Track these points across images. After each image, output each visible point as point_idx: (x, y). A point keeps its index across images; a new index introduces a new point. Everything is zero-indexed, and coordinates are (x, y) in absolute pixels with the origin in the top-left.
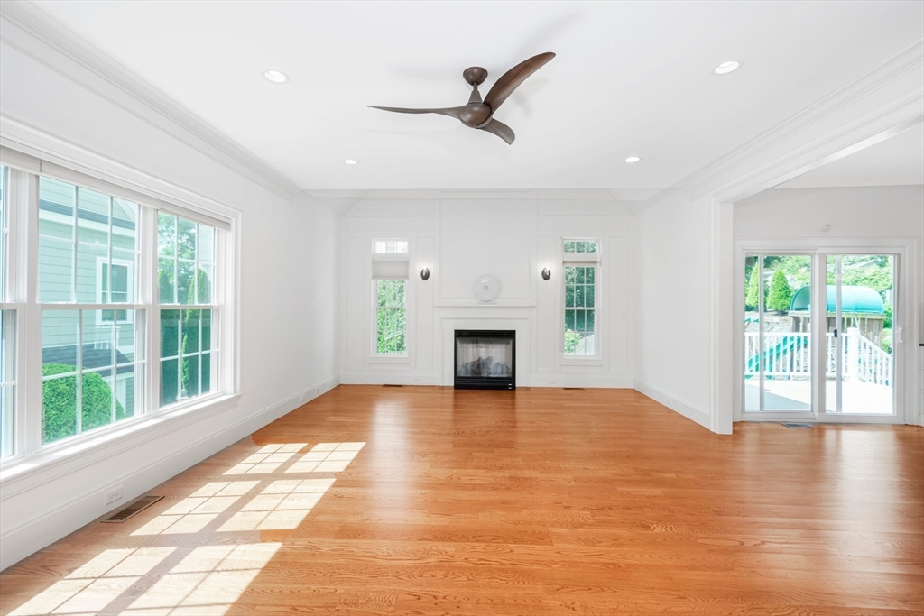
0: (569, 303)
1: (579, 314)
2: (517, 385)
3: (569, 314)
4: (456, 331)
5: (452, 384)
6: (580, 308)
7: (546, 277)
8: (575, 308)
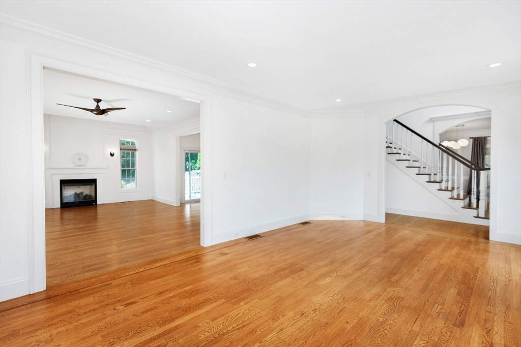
0: (123, 166)
1: (128, 171)
2: (98, 203)
3: (123, 172)
4: (61, 181)
5: (60, 207)
6: (128, 168)
7: (112, 155)
8: (126, 169)
